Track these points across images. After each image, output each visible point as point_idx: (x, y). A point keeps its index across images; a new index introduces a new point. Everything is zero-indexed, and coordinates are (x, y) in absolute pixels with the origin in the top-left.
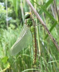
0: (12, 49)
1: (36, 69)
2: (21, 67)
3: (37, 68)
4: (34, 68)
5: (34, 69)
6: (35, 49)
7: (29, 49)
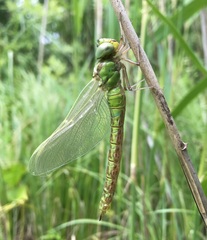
0: (38, 155)
1: (110, 224)
2: (64, 206)
3: (115, 222)
4: (107, 220)
5: (105, 223)
6: (115, 167)
7: (98, 153)
